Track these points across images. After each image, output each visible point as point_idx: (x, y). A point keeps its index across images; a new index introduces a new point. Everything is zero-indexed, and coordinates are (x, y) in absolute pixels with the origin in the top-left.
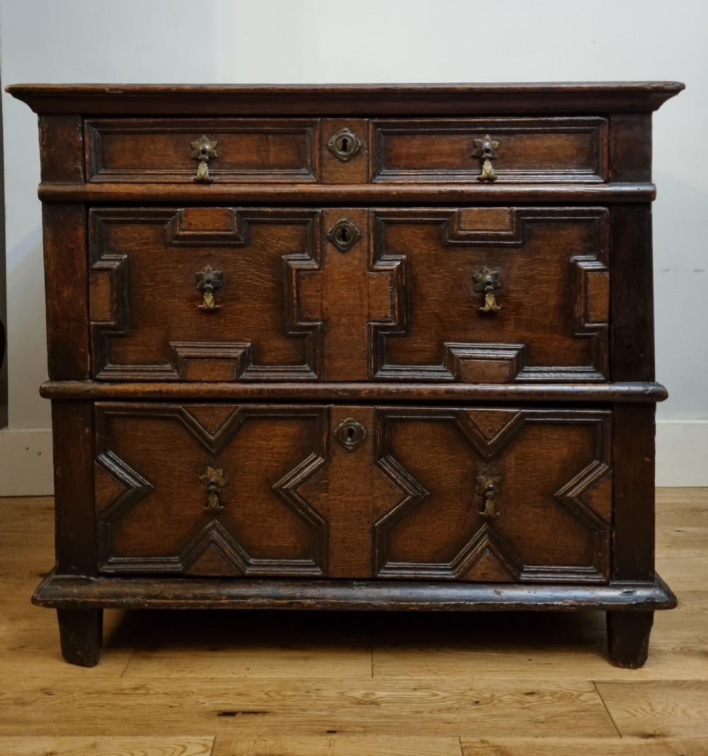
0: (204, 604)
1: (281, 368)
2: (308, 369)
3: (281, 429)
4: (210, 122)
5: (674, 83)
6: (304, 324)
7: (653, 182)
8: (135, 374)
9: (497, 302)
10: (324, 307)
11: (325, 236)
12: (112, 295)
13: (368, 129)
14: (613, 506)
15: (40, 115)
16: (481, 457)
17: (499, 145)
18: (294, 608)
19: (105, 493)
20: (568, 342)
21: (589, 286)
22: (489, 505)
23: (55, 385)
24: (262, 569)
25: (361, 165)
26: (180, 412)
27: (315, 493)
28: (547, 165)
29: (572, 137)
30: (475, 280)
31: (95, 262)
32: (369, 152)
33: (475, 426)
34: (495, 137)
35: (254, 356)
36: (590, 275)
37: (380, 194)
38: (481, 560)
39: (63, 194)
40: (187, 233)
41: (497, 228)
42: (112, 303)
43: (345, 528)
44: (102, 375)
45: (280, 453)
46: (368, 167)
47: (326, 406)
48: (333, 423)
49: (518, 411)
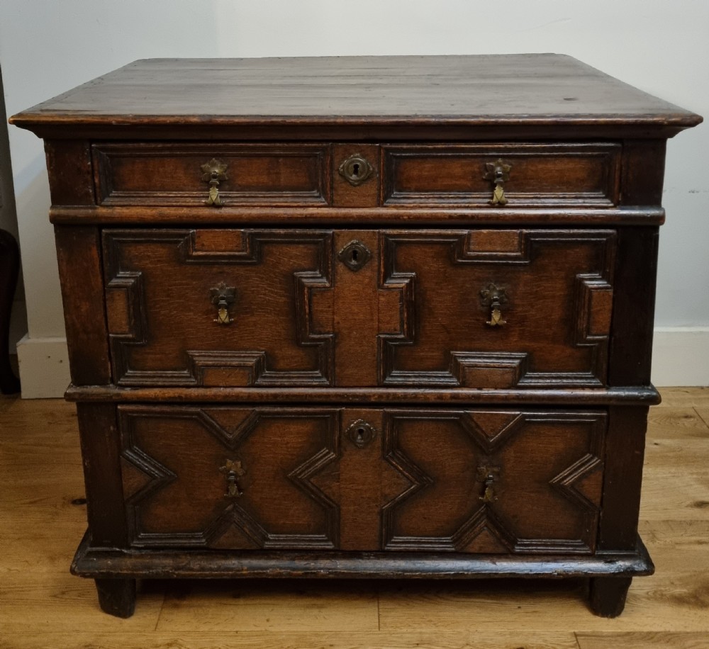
0: (228, 575)
1: (294, 373)
3: (293, 427)
4: (220, 147)
6: (316, 336)
7: (663, 207)
8: (155, 379)
9: (503, 316)
10: (335, 322)
11: (336, 256)
12: (129, 310)
13: (380, 155)
14: (603, 491)
15: (45, 141)
16: (483, 452)
17: (511, 169)
18: (308, 577)
19: (132, 482)
20: (569, 351)
21: (593, 303)
22: (488, 492)
23: (79, 390)
24: (280, 544)
25: (371, 188)
26: (198, 414)
27: (327, 483)
28: (558, 188)
29: (584, 161)
30: (482, 296)
31: (111, 279)
32: (380, 175)
33: (478, 426)
34: (507, 160)
35: (267, 363)
36: (595, 294)
37: (390, 218)
38: (480, 536)
39: (75, 218)
40: (200, 253)
41: (506, 249)
42: (129, 317)
43: (355, 511)
44: (123, 381)
45: (294, 448)
46: (379, 190)
47: (338, 409)
48: (344, 424)
49: (519, 413)
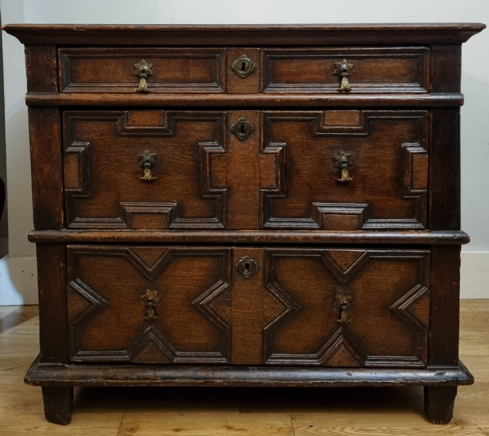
0: (145, 383)
1: (198, 220)
2: (217, 221)
3: (197, 264)
4: (147, 50)
5: (478, 24)
6: (215, 190)
7: (462, 93)
8: (96, 224)
9: (350, 175)
10: (228, 179)
11: (229, 130)
12: (79, 171)
13: (260, 56)
14: (430, 315)
15: (26, 46)
16: (339, 283)
17: (353, 66)
18: (208, 385)
19: (75, 307)
20: (399, 202)
21: (414, 164)
22: (344, 315)
23: (39, 233)
24: (185, 359)
25: (254, 80)
26: (127, 252)
27: (222, 307)
28: (386, 80)
29: (404, 61)
30: (334, 160)
31: (67, 147)
32: (260, 71)
33: (335, 261)
34: (350, 61)
35: (178, 213)
36: (415, 157)
37: (267, 101)
38: (338, 352)
39: (44, 101)
40: (132, 127)
41: (350, 124)
42: (79, 176)
43: (243, 331)
44: (72, 225)
45: (197, 280)
46: (260, 82)
47: (230, 248)
48: (235, 259)
49: (365, 251)
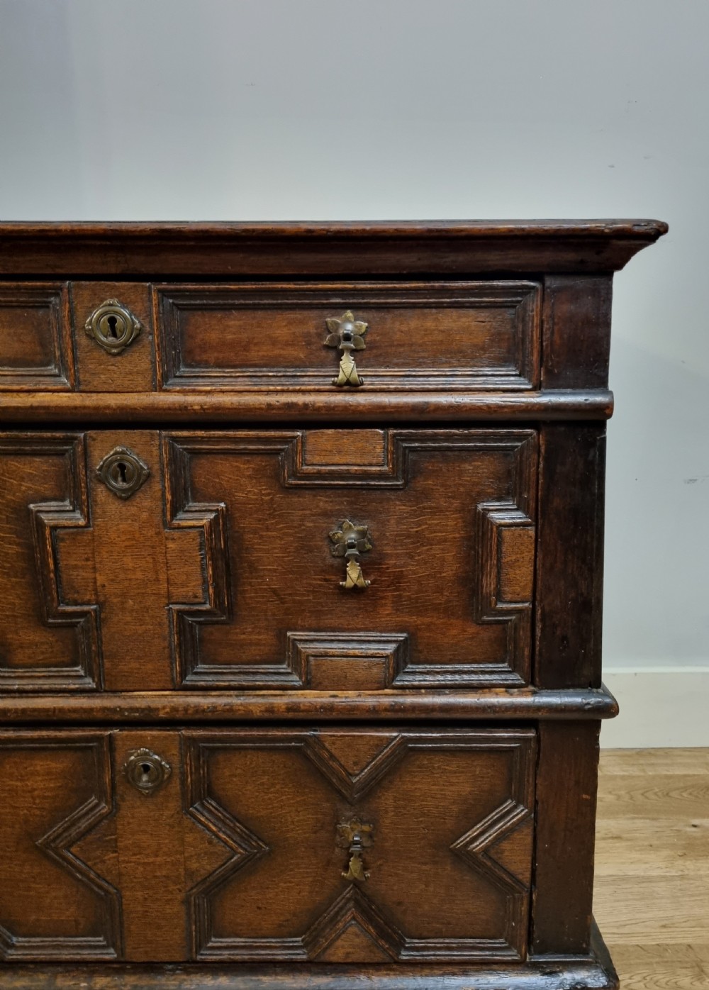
1: (41, 671)
2: (82, 673)
3: (41, 764)
5: (649, 222)
6: (70, 609)
7: (610, 388)
9: (365, 573)
10: (98, 583)
11: (93, 475)
13: (150, 301)
14: (534, 859)
16: (343, 798)
17: (367, 327)
20: (472, 629)
21: (504, 549)
22: (354, 864)
24: (31, 952)
25: (141, 360)
27: (98, 853)
28: (444, 360)
29: (483, 315)
30: (332, 541)
32: (153, 337)
33: (332, 756)
34: (361, 313)
36: (506, 533)
37: (171, 409)
38: (345, 935)
41: (364, 461)
43: (146, 899)
45: (45, 797)
46: (153, 363)
47: (108, 733)
48: (119, 758)
49: (395, 734)
